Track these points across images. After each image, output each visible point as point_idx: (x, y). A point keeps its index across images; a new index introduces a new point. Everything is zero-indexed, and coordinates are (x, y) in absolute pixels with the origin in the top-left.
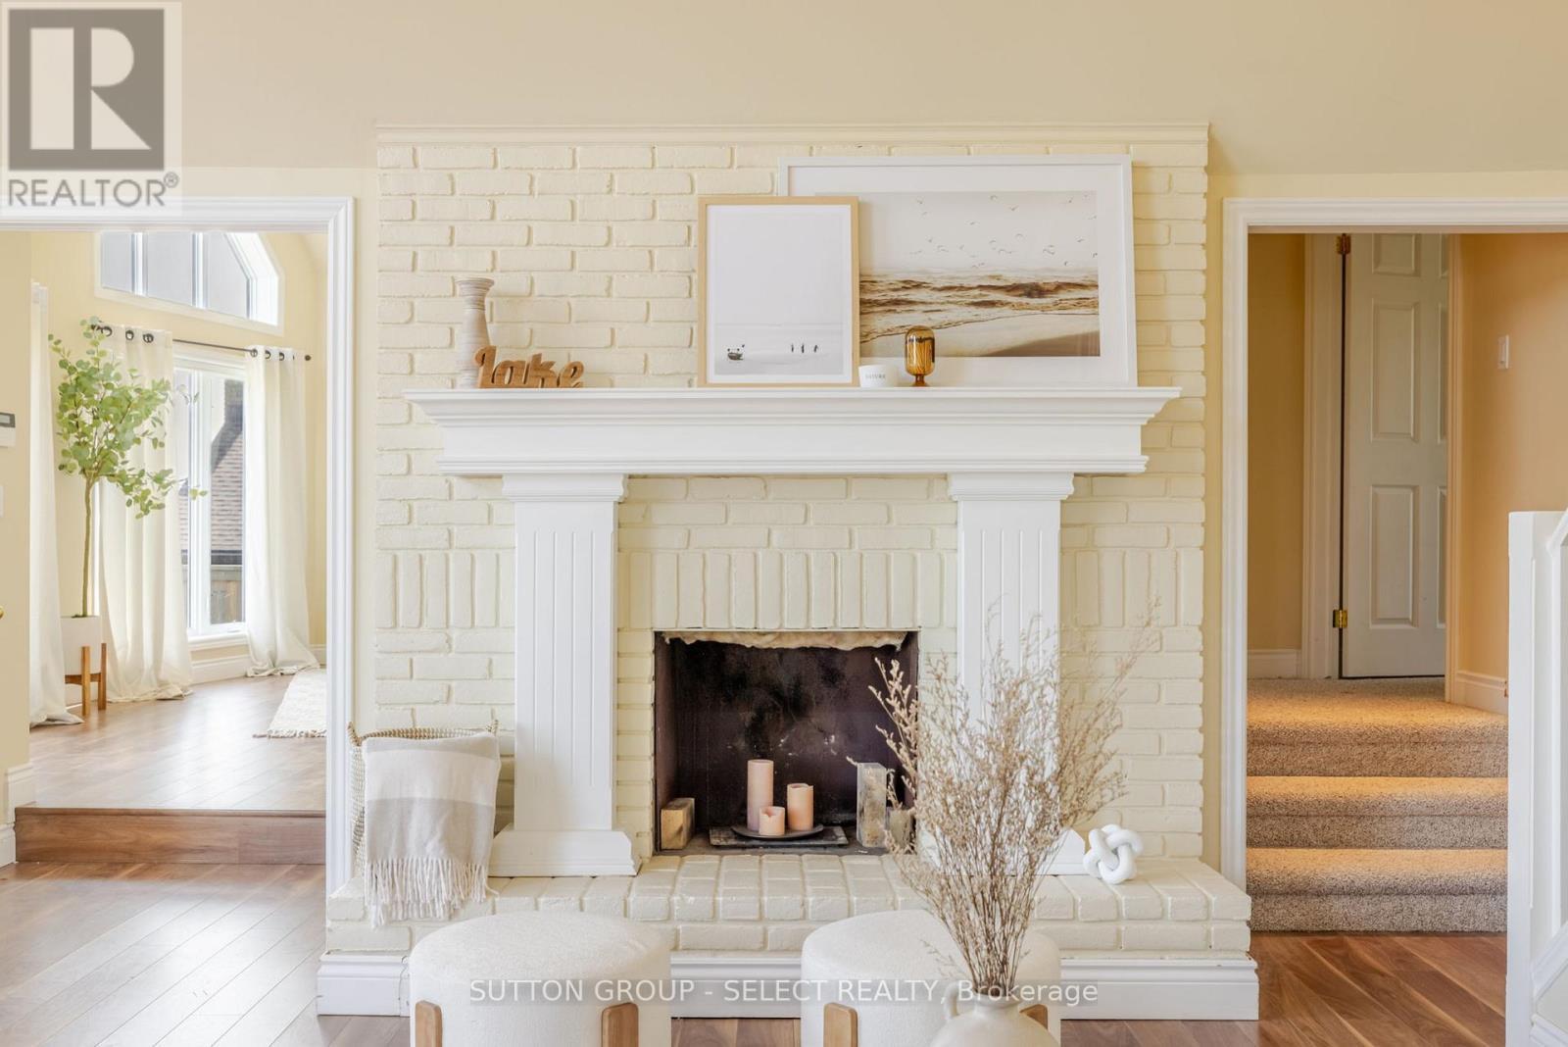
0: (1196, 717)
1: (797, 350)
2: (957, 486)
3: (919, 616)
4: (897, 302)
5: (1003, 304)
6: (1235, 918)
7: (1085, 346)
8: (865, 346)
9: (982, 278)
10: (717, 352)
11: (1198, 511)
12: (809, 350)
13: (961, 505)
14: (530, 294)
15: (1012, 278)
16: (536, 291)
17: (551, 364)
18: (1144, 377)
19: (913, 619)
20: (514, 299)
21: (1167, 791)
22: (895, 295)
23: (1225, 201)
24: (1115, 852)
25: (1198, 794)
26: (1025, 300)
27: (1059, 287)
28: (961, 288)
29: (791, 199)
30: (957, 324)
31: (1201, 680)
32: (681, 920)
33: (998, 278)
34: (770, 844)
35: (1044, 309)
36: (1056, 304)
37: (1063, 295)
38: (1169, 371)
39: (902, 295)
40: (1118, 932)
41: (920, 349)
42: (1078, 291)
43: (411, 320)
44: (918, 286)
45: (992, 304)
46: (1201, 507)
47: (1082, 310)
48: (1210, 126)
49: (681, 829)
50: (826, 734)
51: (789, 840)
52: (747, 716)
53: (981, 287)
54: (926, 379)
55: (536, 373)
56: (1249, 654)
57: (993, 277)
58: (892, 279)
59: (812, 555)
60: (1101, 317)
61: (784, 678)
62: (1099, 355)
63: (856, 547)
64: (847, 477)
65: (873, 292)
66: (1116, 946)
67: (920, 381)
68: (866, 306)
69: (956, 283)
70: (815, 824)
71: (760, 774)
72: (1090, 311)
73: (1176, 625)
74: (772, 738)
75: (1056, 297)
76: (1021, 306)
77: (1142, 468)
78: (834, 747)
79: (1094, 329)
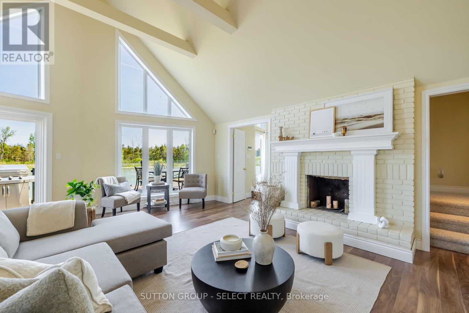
0: (412, 199)
1: (324, 132)
2: (352, 153)
3: (348, 175)
4: (342, 122)
5: (363, 120)
6: (407, 241)
7: (381, 126)
8: (335, 130)
9: (358, 116)
10: (311, 133)
11: (413, 157)
12: (326, 132)
13: (354, 156)
14: (289, 128)
15: (365, 115)
16: (290, 127)
17: (289, 137)
18: (394, 130)
19: (347, 175)
20: (287, 129)
21: (404, 213)
22: (342, 121)
23: (422, 92)
24: (382, 222)
25: (413, 215)
26: (367, 119)
27: (375, 115)
28: (354, 118)
29: (325, 108)
30: (353, 125)
31: (413, 191)
32: (299, 217)
33: (362, 116)
34: (328, 210)
35: (371, 120)
36: (374, 119)
37: (376, 117)
38: (404, 129)
39: (343, 121)
40: (377, 237)
41: (343, 130)
42: (380, 115)
43: (275, 133)
44: (346, 119)
45: (361, 120)
46: (413, 156)
47: (380, 119)
48: (414, 77)
49: (314, 205)
50: (344, 194)
51: (332, 209)
52: (330, 189)
53: (358, 118)
54: (345, 135)
55: (288, 138)
56: (430, 186)
57: (361, 116)
58: (341, 118)
59: (330, 164)
60: (384, 120)
61: (336, 184)
62: (383, 127)
63: (337, 163)
64: (335, 152)
65: (338, 121)
66: (377, 239)
67: (344, 135)
68: (336, 124)
69: (353, 118)
70: (338, 208)
71: (329, 198)
72: (382, 119)
73: (406, 179)
74: (334, 193)
75: (374, 118)
76: (366, 120)
77: (391, 148)
78: (345, 196)
79: (383, 122)
